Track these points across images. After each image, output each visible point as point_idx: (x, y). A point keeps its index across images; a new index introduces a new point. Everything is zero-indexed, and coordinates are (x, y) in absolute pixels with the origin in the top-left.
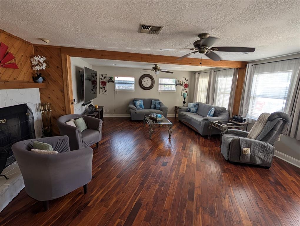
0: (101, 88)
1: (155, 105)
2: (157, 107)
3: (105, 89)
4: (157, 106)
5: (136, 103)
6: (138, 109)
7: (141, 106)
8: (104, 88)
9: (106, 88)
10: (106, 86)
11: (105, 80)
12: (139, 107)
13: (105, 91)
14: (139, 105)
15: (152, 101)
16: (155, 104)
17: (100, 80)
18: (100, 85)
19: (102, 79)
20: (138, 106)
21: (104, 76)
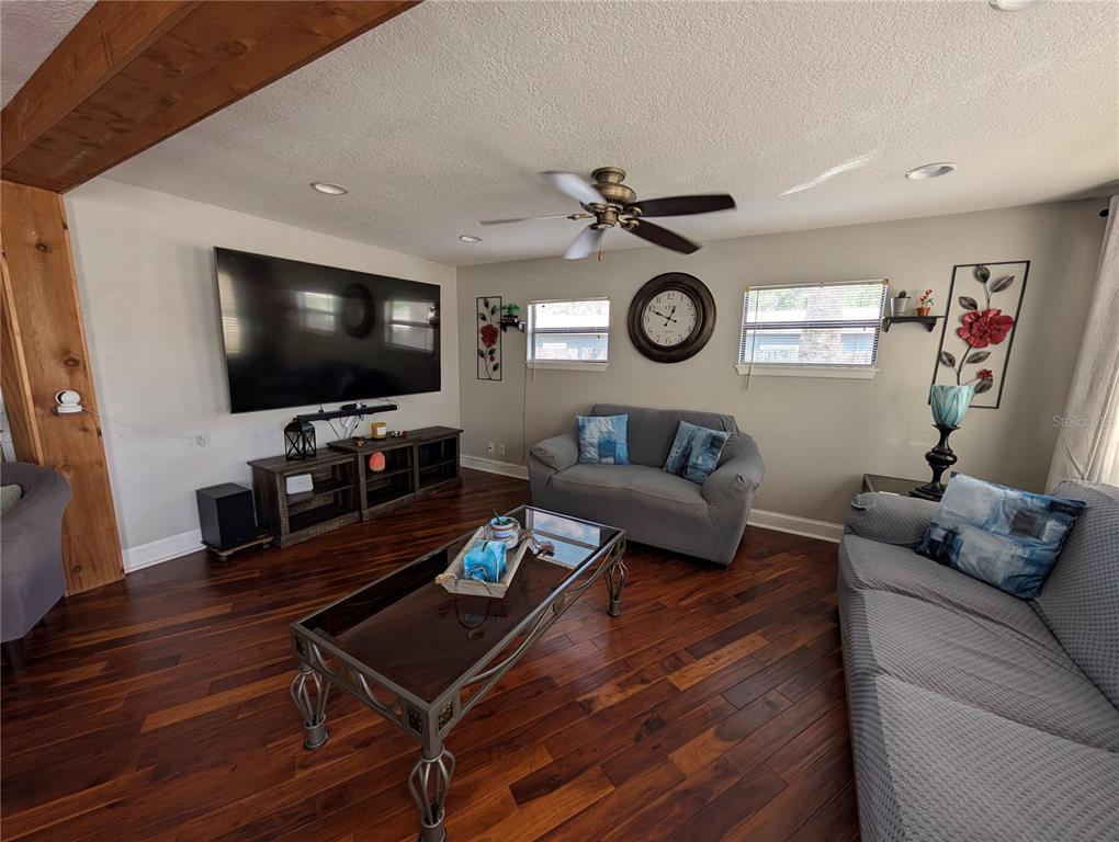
0: (482, 356)
1: (686, 455)
2: (695, 467)
3: (492, 359)
4: (692, 459)
5: (583, 427)
6: (590, 462)
7: (606, 447)
8: (491, 352)
9: (496, 355)
10: (496, 347)
11: (494, 321)
12: (592, 453)
13: (495, 368)
14: (596, 441)
15: (679, 423)
16: (689, 443)
17: (480, 320)
18: (481, 342)
19: (484, 318)
20: (591, 445)
21: (493, 303)
